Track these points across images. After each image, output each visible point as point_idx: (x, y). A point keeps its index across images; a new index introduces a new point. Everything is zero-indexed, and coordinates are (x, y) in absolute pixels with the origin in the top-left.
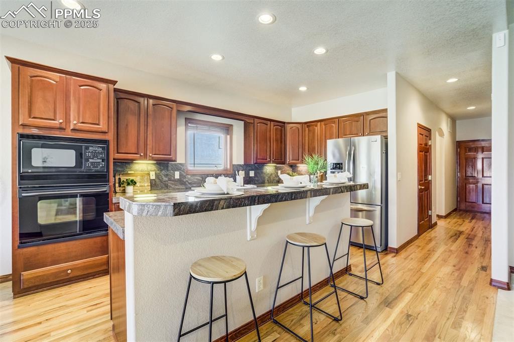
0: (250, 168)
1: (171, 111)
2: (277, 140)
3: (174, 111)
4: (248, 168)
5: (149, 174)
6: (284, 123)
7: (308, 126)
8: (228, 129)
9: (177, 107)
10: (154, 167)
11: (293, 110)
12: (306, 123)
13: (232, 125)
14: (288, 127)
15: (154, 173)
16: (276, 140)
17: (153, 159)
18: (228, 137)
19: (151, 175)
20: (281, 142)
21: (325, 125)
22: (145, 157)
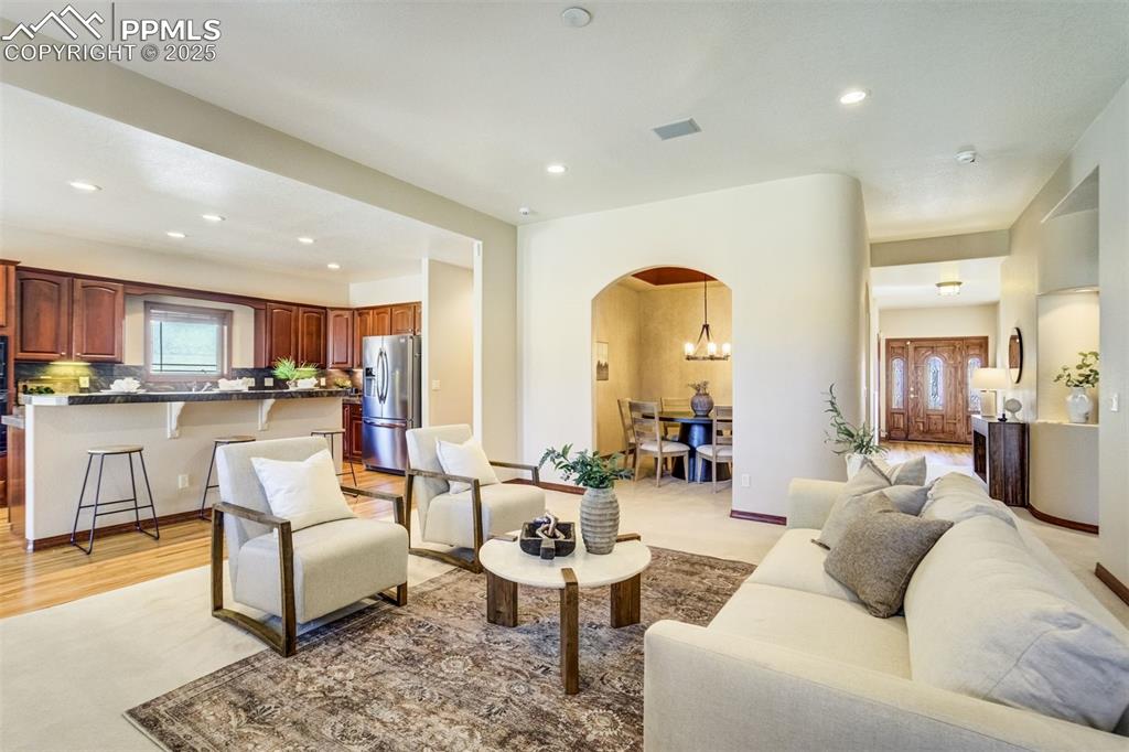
0: (264, 374)
1: (115, 295)
2: (310, 334)
3: (120, 294)
4: (261, 374)
5: (77, 381)
6: (325, 308)
7: (360, 315)
8: (225, 317)
9: (124, 288)
10: (87, 371)
11: (352, 287)
12: (358, 309)
13: (231, 311)
14: (331, 315)
15: (87, 379)
16: (308, 333)
17: (82, 359)
18: (226, 328)
19: (81, 382)
20: (319, 336)
21: (378, 314)
22: (69, 356)
